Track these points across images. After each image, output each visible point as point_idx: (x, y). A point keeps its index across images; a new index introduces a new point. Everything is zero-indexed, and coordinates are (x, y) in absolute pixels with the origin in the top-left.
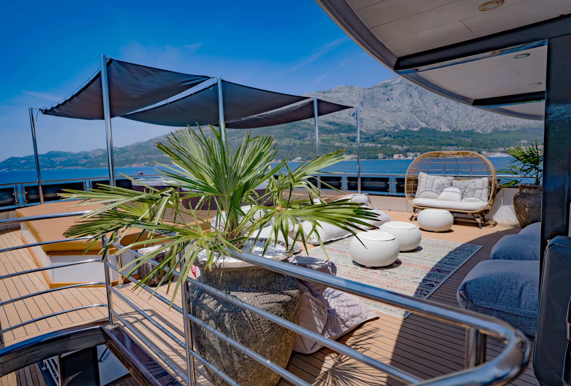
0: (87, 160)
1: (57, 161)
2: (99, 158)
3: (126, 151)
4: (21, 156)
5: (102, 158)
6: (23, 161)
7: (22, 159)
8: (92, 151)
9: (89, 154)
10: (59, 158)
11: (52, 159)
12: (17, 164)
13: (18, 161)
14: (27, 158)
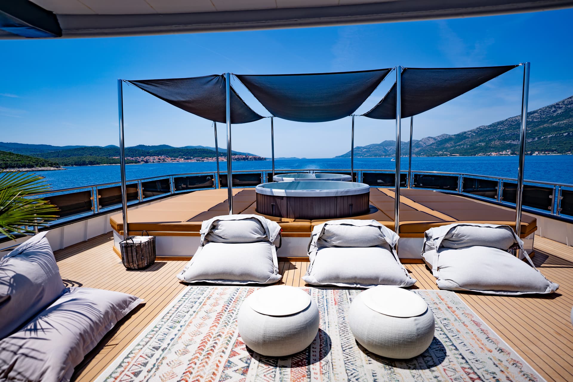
0: (420, 149)
1: (390, 150)
2: (433, 147)
3: (465, 138)
4: (363, 146)
5: (436, 146)
6: (365, 150)
7: (364, 148)
8: (422, 139)
9: (420, 142)
10: (392, 147)
11: (387, 148)
12: (360, 152)
13: (361, 150)
14: (368, 147)
